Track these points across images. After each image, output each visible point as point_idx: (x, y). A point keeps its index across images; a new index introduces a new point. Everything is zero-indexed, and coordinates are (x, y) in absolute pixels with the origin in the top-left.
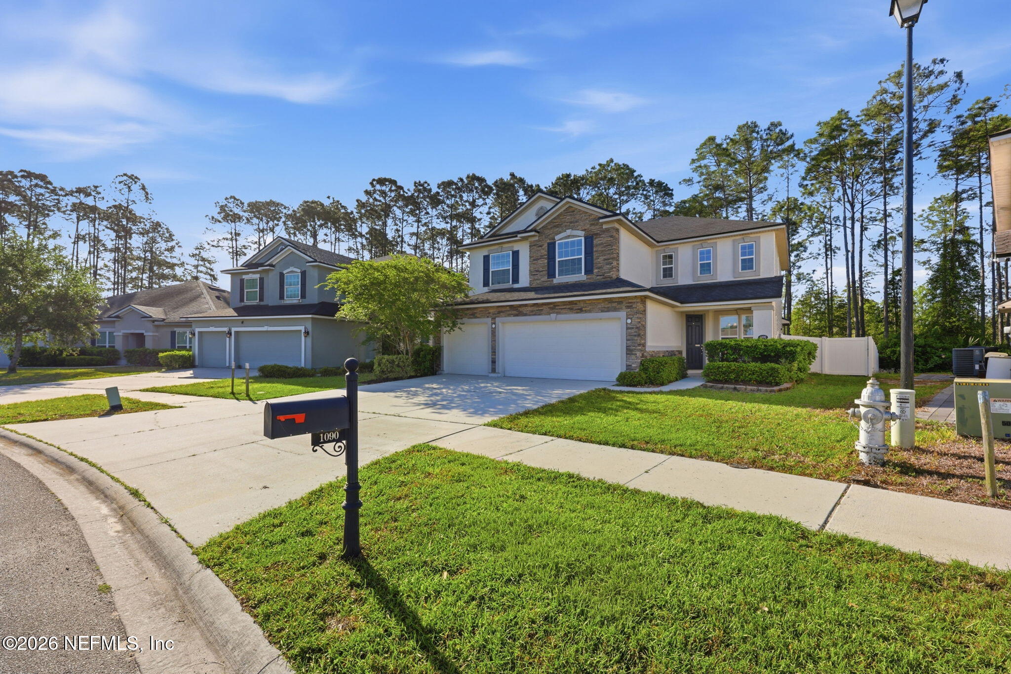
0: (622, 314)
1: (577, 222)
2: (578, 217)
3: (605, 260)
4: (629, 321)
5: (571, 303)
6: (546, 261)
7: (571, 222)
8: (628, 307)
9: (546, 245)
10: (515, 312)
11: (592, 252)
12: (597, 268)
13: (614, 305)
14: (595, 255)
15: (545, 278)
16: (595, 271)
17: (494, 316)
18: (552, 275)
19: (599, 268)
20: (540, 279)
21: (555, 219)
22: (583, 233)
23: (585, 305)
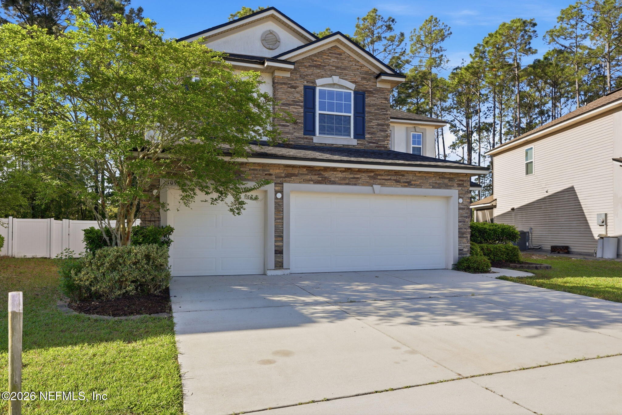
0: (454, 192)
1: (345, 69)
2: (346, 62)
3: (378, 125)
4: (461, 201)
5: (396, 173)
6: (302, 110)
7: (337, 68)
8: (459, 185)
9: (301, 88)
10: (315, 177)
11: (364, 112)
12: (369, 133)
13: (446, 181)
14: (367, 117)
15: (301, 134)
16: (367, 136)
17: (279, 181)
18: (310, 130)
19: (372, 134)
20: (292, 134)
21: (315, 55)
22: (353, 86)
23: (415, 178)
